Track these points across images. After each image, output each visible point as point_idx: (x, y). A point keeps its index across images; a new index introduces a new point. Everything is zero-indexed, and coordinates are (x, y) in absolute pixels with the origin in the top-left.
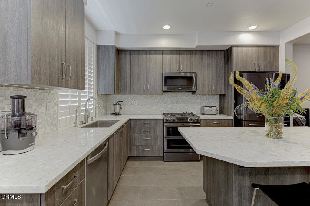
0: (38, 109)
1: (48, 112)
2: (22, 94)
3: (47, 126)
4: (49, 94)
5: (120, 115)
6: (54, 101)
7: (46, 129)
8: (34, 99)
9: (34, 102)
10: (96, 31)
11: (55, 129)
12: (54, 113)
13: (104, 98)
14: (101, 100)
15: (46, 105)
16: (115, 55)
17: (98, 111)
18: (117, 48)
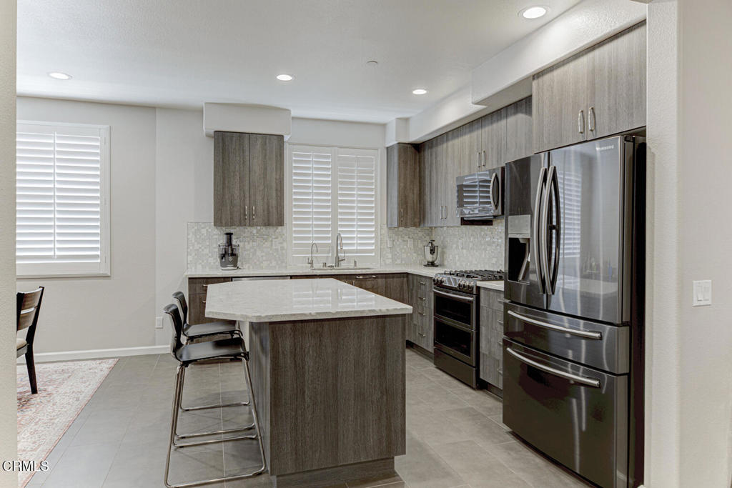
0: (262, 243)
1: (274, 247)
2: (228, 231)
3: (273, 260)
5: (437, 266)
6: (282, 237)
7: (271, 263)
9: (258, 237)
10: (384, 126)
11: (284, 264)
12: (282, 248)
13: (420, 234)
14: (406, 238)
15: (272, 241)
16: (399, 159)
17: (390, 256)
18: (408, 144)
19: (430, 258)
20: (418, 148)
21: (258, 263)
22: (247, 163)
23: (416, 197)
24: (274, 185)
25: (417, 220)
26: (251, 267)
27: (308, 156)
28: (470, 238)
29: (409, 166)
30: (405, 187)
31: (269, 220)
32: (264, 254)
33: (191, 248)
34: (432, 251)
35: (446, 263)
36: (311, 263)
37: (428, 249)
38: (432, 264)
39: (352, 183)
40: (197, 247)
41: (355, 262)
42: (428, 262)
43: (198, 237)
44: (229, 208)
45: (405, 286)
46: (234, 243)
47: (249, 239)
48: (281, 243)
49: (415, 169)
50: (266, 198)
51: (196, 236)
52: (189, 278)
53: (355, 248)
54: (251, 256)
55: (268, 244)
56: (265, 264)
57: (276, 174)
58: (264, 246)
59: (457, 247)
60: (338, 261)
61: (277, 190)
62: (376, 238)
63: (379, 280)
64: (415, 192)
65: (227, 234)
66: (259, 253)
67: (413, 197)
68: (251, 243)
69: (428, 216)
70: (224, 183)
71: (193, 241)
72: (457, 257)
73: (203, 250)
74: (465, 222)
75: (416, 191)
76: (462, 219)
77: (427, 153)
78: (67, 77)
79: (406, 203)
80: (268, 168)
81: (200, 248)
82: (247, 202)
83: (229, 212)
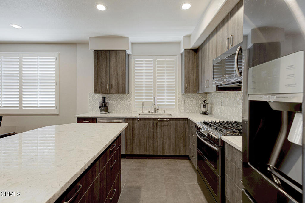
0: (121, 101)
1: (126, 103)
3: (125, 109)
4: (126, 96)
5: (208, 114)
6: (129, 98)
7: (125, 110)
8: (119, 98)
9: (119, 99)
10: (179, 43)
11: (130, 111)
12: (130, 104)
13: (200, 97)
14: (192, 99)
15: (125, 100)
16: (185, 58)
17: (183, 108)
18: (191, 49)
19: (203, 110)
20: (196, 51)
21: (119, 110)
22: (108, 64)
23: (195, 77)
24: (121, 74)
25: (195, 90)
26: (116, 112)
27: (142, 61)
28: (226, 99)
29: (191, 61)
30: (188, 73)
31: (118, 91)
32: (122, 106)
33: (90, 103)
34: (205, 106)
35: (213, 113)
36: (143, 111)
37: (202, 105)
38: (205, 113)
39: (164, 73)
40: (93, 103)
41: (164, 111)
42: (203, 112)
43: (93, 98)
44: (100, 85)
45: (186, 125)
46: (106, 101)
47: (115, 99)
48: (129, 101)
49: (194, 62)
50: (117, 80)
51: (92, 98)
52: (77, 118)
53: (165, 104)
54: (116, 107)
55: (123, 102)
56: (122, 111)
57: (122, 69)
58: (122, 102)
59: (219, 105)
60: (156, 110)
61: (122, 76)
62: (176, 99)
63: (171, 122)
64: (194, 75)
65: (103, 97)
66: (119, 106)
67: (193, 77)
68: (116, 101)
69: (200, 87)
70: (98, 74)
71: (91, 100)
72: (219, 110)
73: (95, 104)
74: (219, 89)
75: (195, 73)
76: (217, 86)
77: (200, 53)
78: (20, 28)
79: (189, 80)
80: (118, 66)
81: (94, 103)
82: (108, 82)
83: (100, 87)
